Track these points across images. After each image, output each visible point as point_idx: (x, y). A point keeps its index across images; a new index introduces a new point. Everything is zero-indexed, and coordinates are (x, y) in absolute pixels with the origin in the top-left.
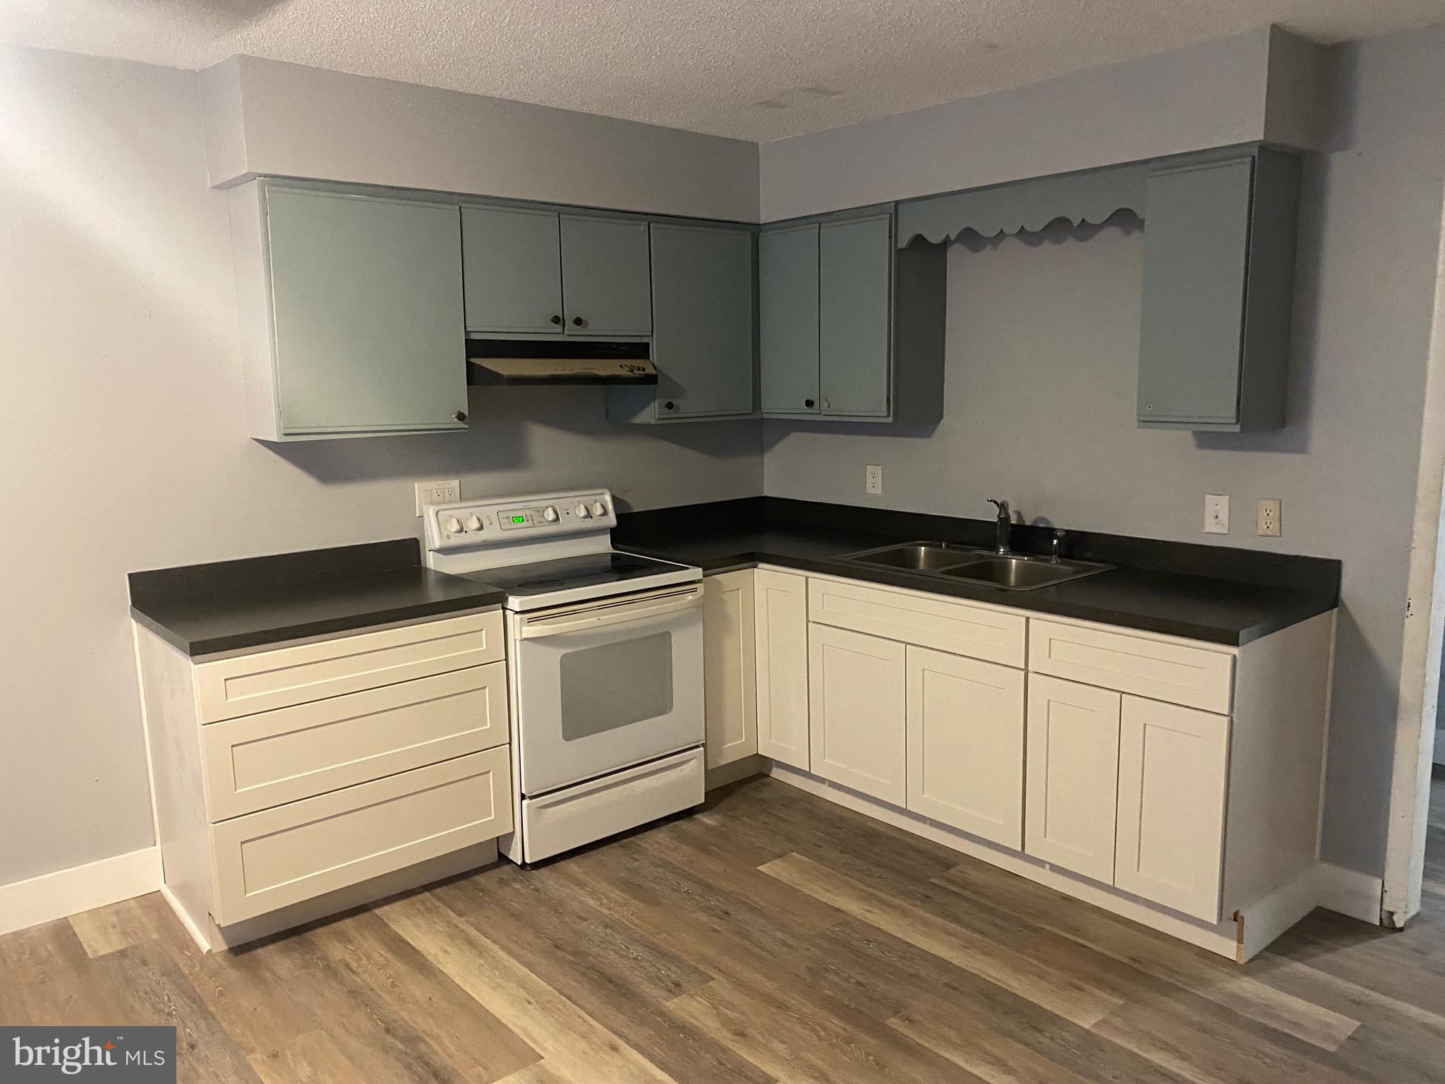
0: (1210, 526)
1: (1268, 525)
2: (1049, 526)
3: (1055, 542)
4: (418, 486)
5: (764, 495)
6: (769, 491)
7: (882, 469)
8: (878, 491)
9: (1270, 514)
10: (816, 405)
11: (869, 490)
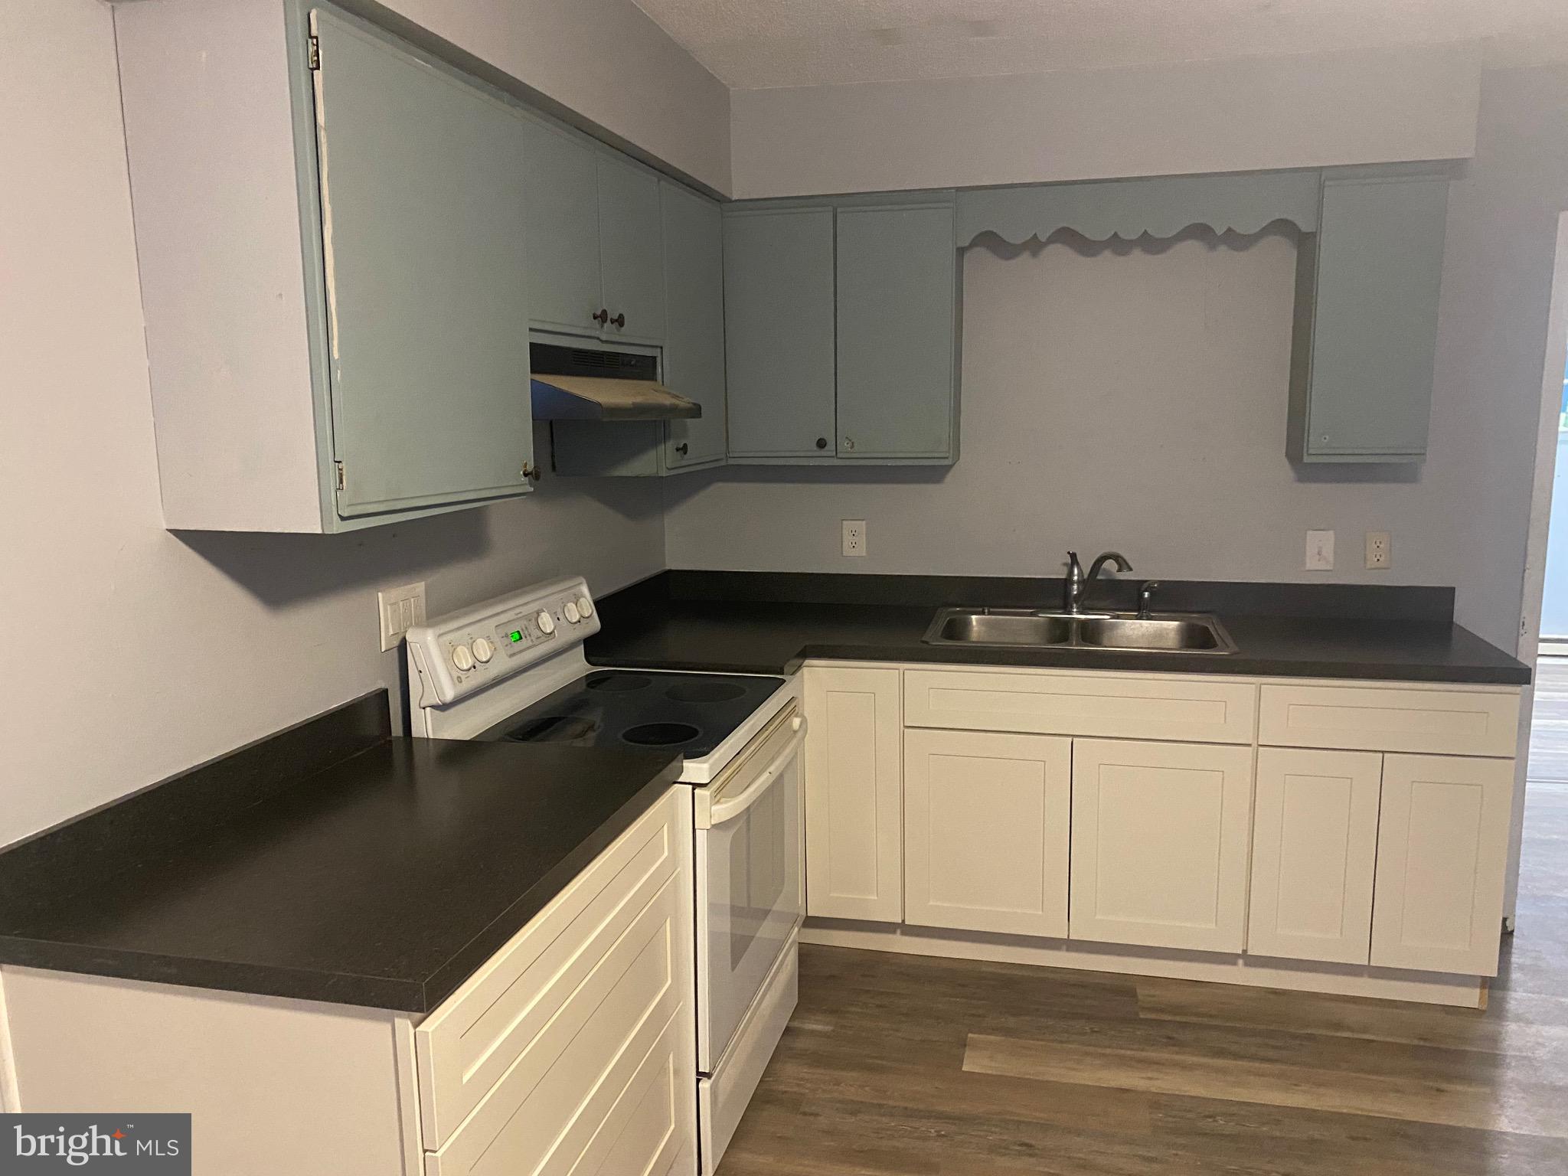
0: (1312, 563)
1: (1378, 557)
2: (1110, 578)
3: (1146, 595)
4: (383, 597)
5: (668, 568)
6: (673, 564)
7: (867, 524)
8: (861, 551)
9: (1381, 546)
10: (831, 446)
11: (848, 551)
